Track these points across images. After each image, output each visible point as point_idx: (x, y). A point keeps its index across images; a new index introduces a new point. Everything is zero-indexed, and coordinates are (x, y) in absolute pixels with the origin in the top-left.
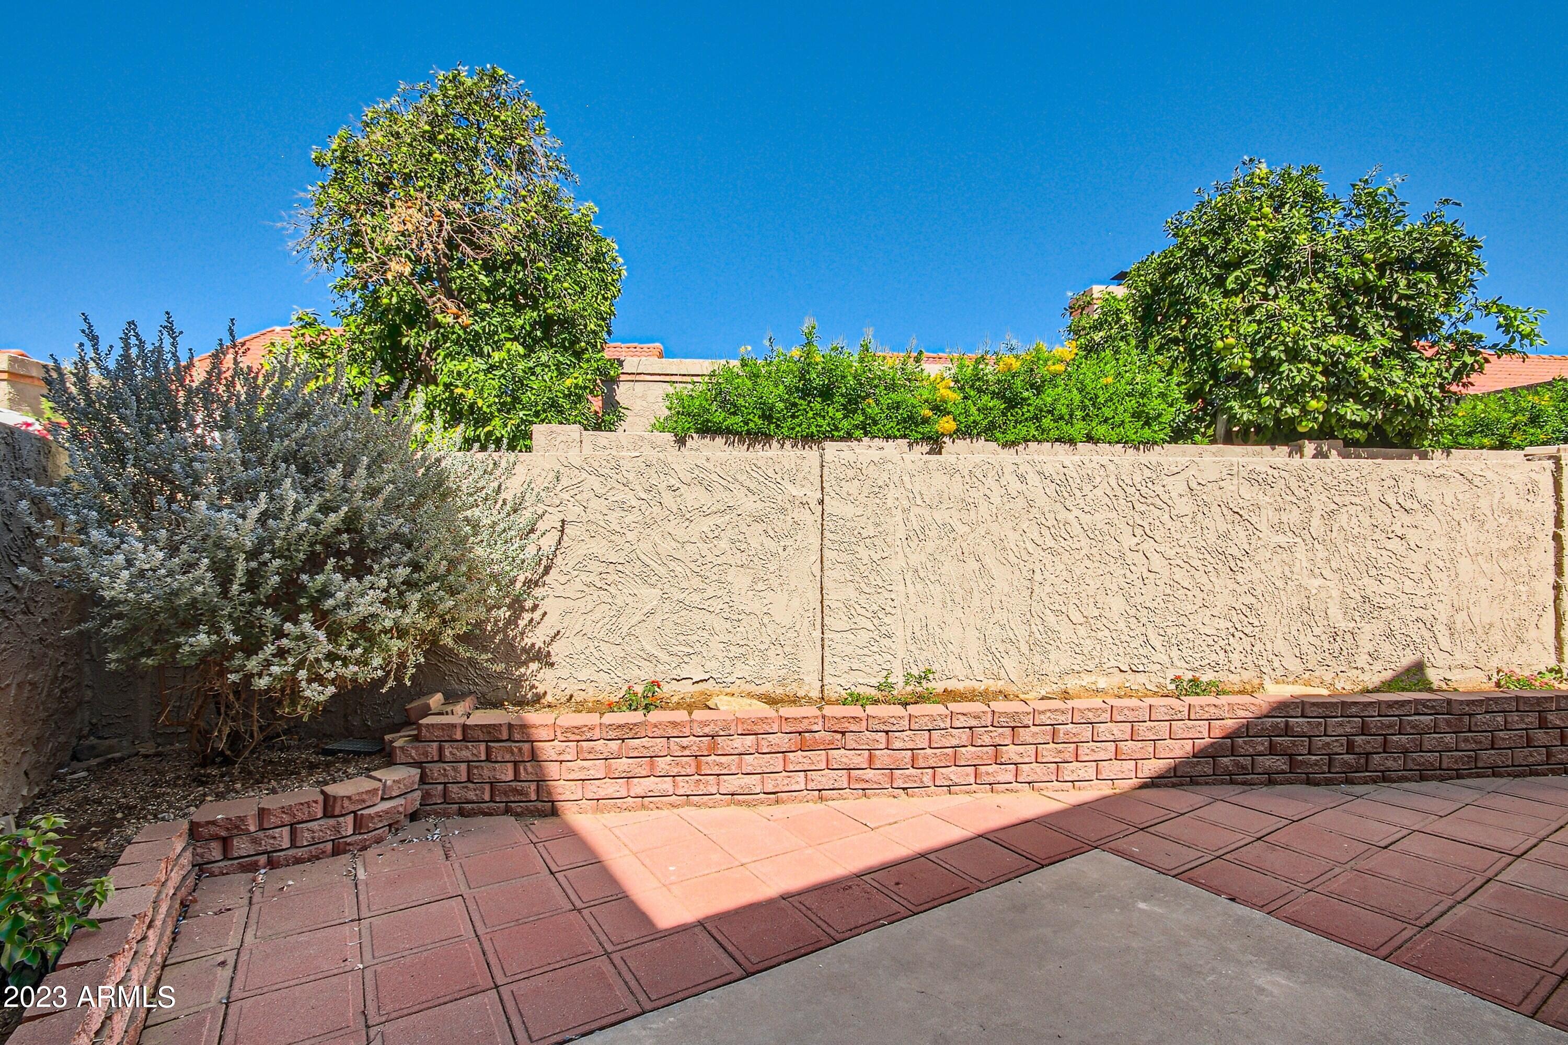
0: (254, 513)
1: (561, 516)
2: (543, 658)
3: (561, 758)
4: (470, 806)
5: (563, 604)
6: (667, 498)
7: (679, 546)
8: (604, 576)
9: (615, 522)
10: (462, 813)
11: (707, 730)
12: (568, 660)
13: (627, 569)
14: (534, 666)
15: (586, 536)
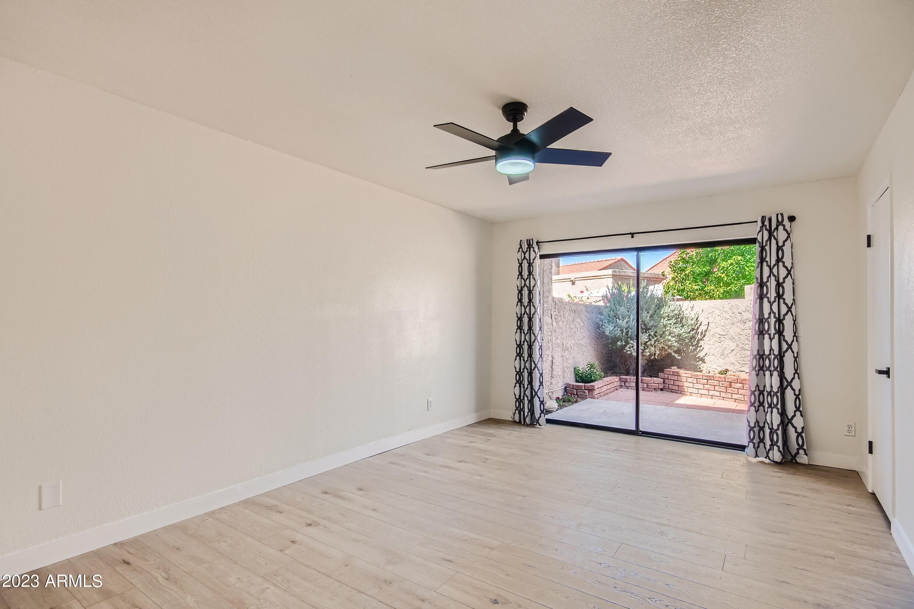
0: (625, 321)
1: (708, 321)
2: (703, 360)
3: (693, 382)
4: (673, 390)
5: (708, 346)
6: (738, 315)
7: (742, 330)
8: (720, 339)
9: (723, 323)
10: (671, 392)
11: (729, 380)
12: (710, 362)
13: (726, 337)
14: (700, 362)
15: (715, 327)
